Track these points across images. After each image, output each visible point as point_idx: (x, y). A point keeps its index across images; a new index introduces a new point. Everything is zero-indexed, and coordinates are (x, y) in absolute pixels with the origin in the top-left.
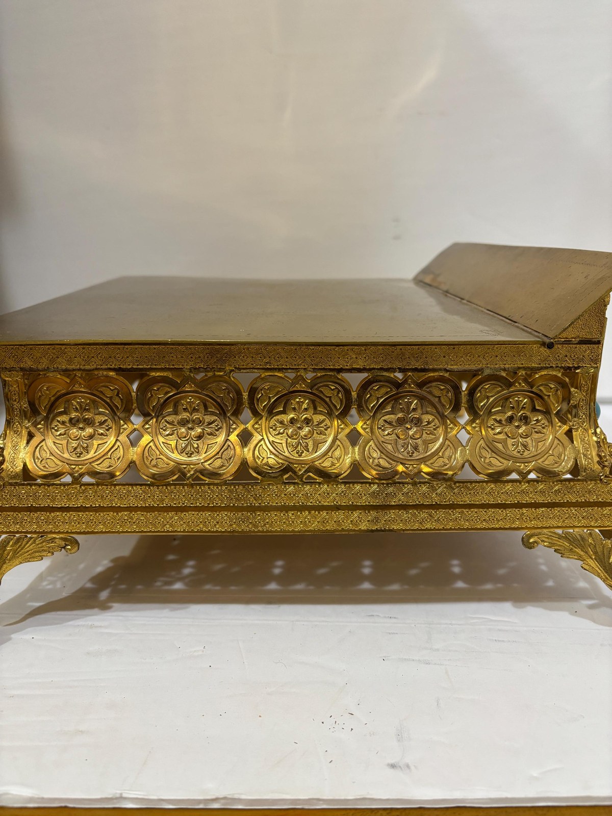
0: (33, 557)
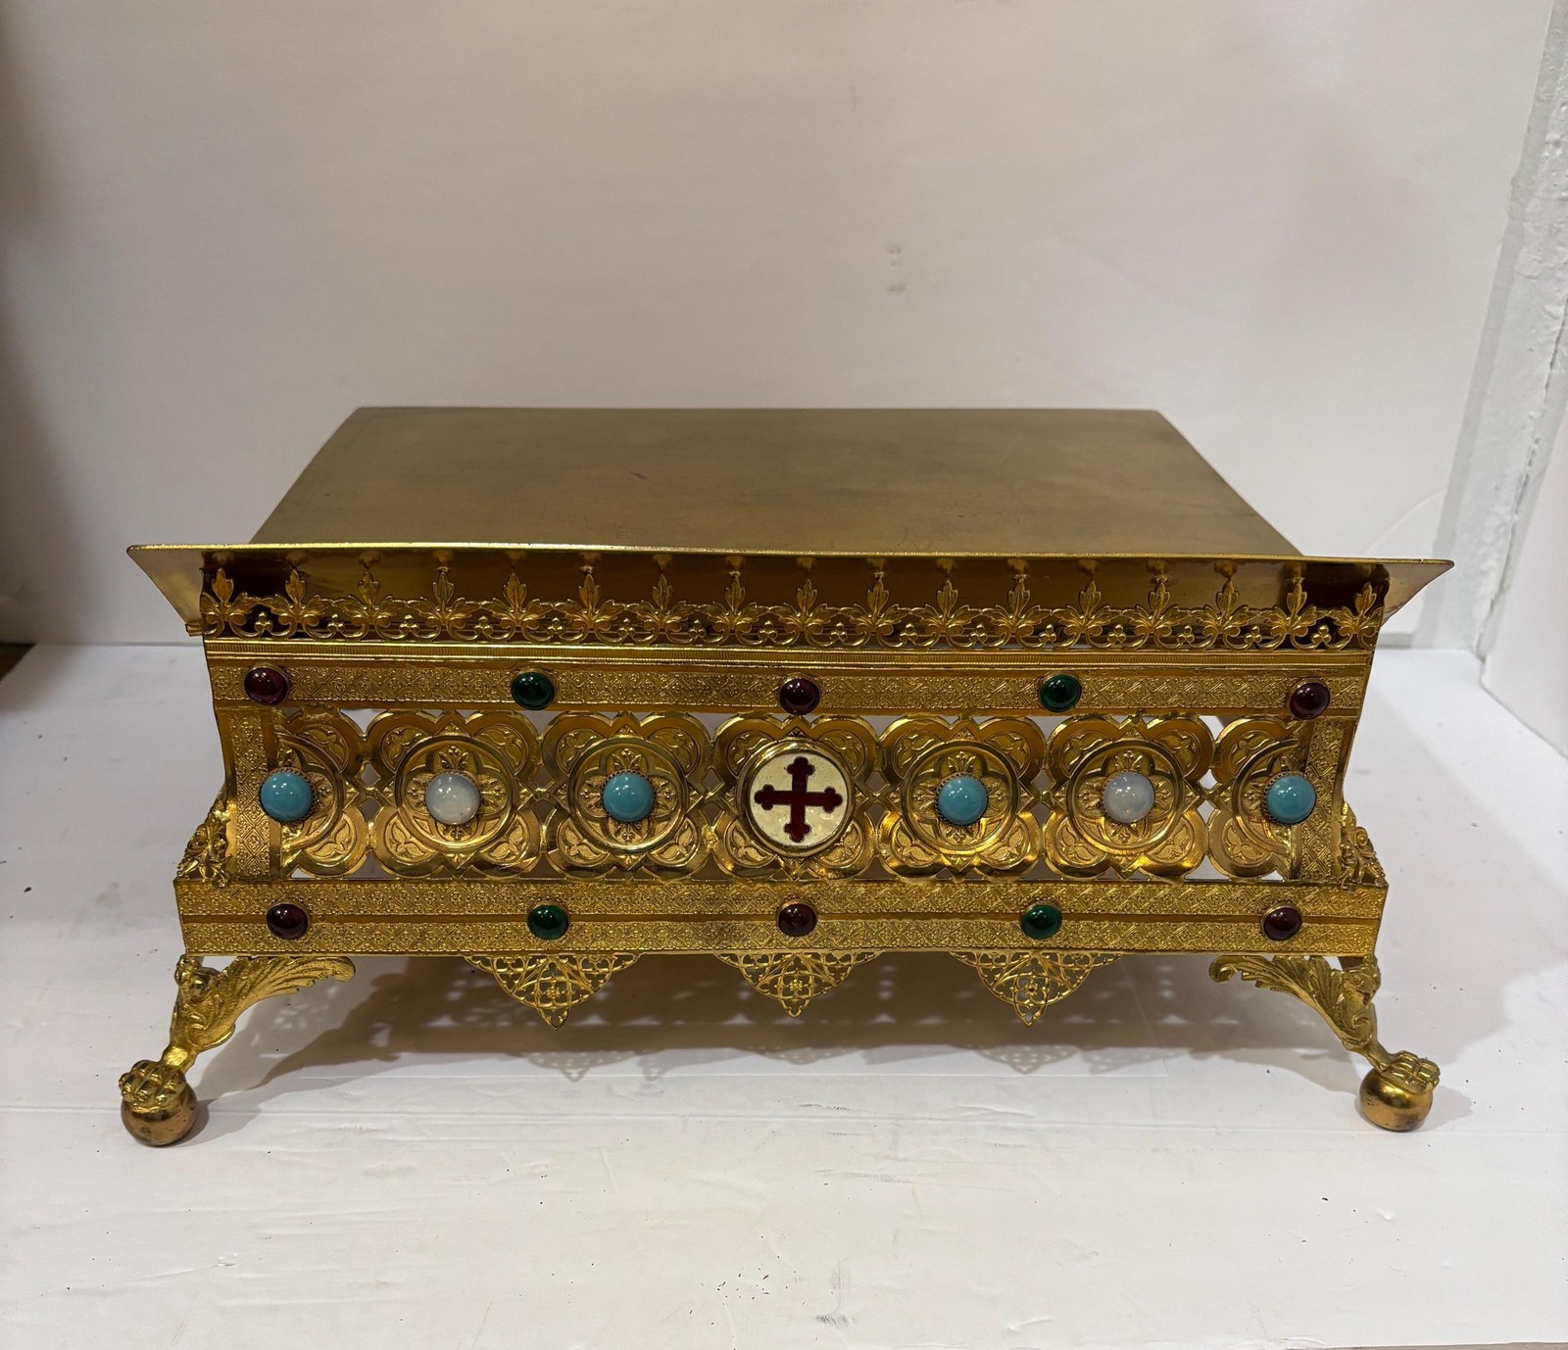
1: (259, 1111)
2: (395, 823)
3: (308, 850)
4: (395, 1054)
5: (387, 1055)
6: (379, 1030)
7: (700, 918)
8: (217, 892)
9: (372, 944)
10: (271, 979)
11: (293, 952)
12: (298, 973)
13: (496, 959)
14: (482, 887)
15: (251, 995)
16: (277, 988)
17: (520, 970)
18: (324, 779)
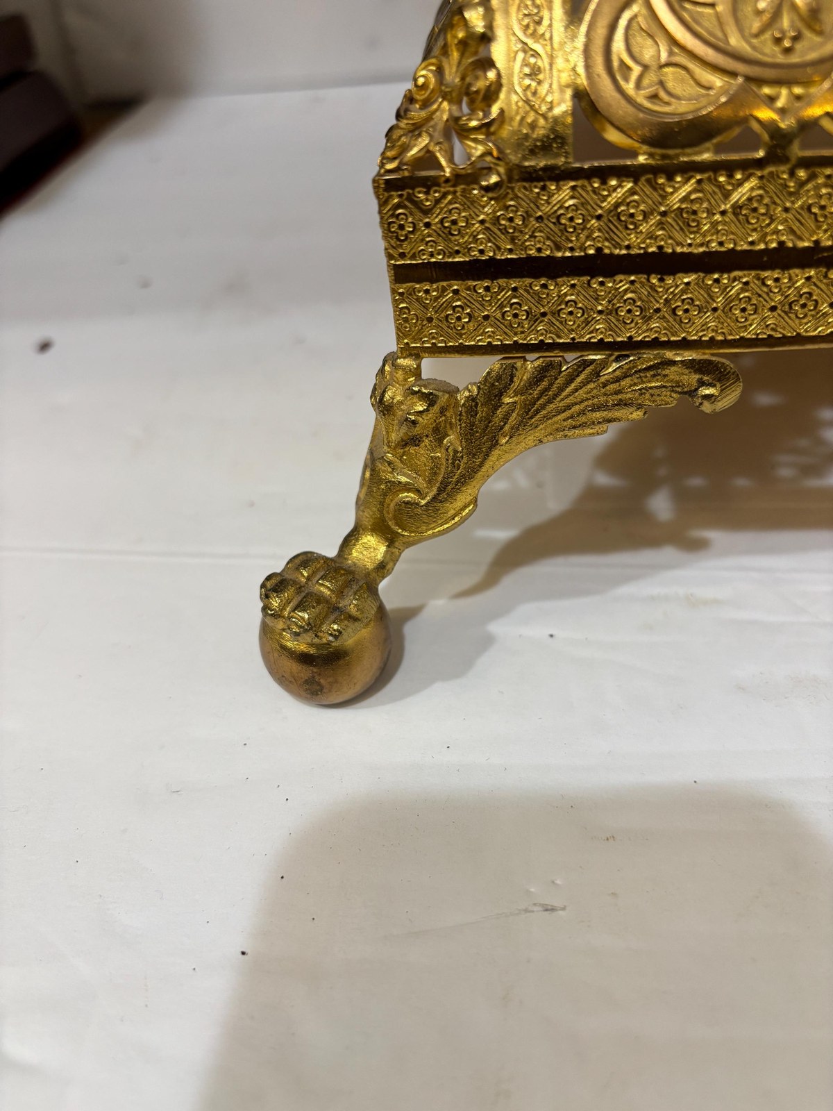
0: (583, 425)
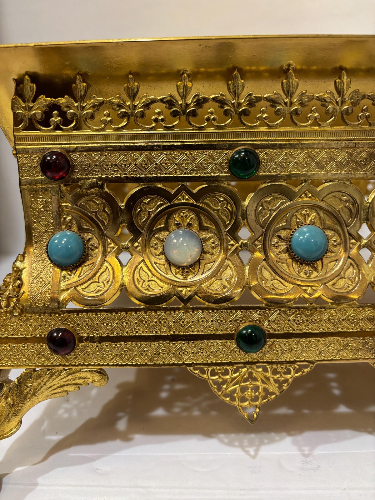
1: (36, 484)
2: (141, 267)
3: (79, 288)
4: (131, 436)
5: (125, 437)
6: (119, 418)
7: (361, 334)
8: (13, 320)
9: (121, 358)
10: (49, 386)
11: (65, 365)
12: (68, 380)
13: (210, 369)
14: (203, 312)
15: (34, 398)
16: (52, 392)
17: (228, 377)
18: (93, 237)
